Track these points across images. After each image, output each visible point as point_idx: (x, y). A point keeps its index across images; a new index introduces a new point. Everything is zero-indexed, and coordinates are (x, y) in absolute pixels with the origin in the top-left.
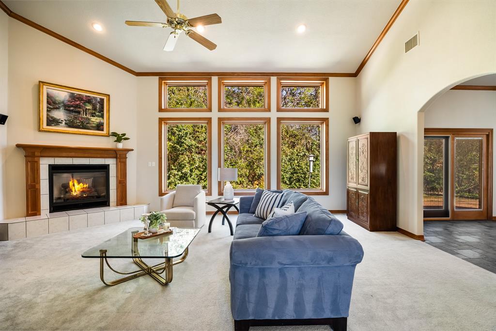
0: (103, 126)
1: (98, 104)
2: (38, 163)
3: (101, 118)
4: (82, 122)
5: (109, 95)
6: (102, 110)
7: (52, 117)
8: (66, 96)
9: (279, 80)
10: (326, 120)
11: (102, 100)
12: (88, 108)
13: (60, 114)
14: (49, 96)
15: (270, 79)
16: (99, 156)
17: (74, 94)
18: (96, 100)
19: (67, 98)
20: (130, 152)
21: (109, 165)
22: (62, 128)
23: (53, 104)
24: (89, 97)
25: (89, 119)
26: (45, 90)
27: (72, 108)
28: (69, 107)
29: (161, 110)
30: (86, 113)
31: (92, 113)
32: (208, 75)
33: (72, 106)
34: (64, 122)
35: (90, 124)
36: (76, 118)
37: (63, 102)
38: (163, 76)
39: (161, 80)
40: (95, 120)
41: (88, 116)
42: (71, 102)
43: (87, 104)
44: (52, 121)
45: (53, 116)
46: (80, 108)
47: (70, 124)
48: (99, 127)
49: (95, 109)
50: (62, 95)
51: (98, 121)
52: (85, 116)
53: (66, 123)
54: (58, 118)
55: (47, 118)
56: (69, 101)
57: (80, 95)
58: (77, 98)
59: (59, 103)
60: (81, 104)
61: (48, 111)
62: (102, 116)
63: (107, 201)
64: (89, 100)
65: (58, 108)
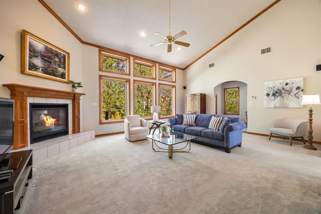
0: (65, 75)
1: (62, 59)
2: (26, 101)
3: (64, 69)
4: (52, 70)
5: (69, 54)
6: (64, 64)
7: (32, 63)
8: (42, 47)
9: (159, 65)
10: (174, 86)
11: (65, 56)
12: (56, 60)
13: (38, 62)
14: (30, 45)
15: (156, 64)
16: (64, 97)
17: (48, 47)
18: (61, 55)
19: (43, 49)
20: (82, 96)
21: (68, 104)
22: (39, 73)
23: (34, 53)
24: (57, 52)
25: (57, 69)
26: (28, 39)
27: (46, 58)
28: (44, 57)
29: (100, 70)
30: (55, 64)
31: (59, 65)
33: (46, 57)
34: (41, 69)
35: (57, 73)
36: (49, 66)
37: (40, 52)
38: (101, 48)
39: (100, 51)
40: (61, 70)
41: (57, 67)
42: (46, 53)
43: (56, 57)
44: (33, 67)
45: (33, 62)
46: (51, 59)
47: (45, 71)
48: (63, 76)
49: (60, 62)
50: (40, 47)
51: (62, 71)
52: (54, 66)
53: (42, 70)
54: (37, 64)
55: (29, 63)
56: (44, 52)
57: (51, 49)
58: (50, 51)
59: (38, 53)
60: (52, 56)
61: (29, 57)
62: (64, 68)
63: (67, 131)
64: (57, 55)
65: (37, 57)
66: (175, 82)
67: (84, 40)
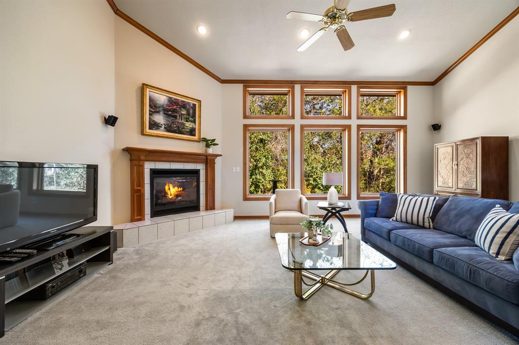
0: (195, 131)
1: (191, 110)
2: (142, 166)
3: (193, 124)
4: (178, 127)
5: (200, 101)
6: (194, 116)
7: (153, 121)
8: (165, 100)
9: (359, 88)
10: (404, 127)
11: (194, 105)
12: (183, 113)
13: (160, 119)
14: (151, 100)
15: (350, 88)
16: (193, 161)
17: (172, 98)
18: (190, 105)
19: (166, 102)
20: (218, 157)
21: (199, 170)
22: (161, 132)
23: (155, 107)
24: (184, 102)
25: (184, 124)
26: (148, 92)
27: (170, 113)
28: (168, 111)
29: (245, 117)
30: (182, 118)
31: (186, 118)
32: (291, 83)
33: (170, 111)
34: (163, 126)
35: (185, 129)
36: (173, 122)
37: (163, 106)
38: (247, 83)
39: (245, 87)
40: (189, 125)
41: (183, 121)
42: (169, 106)
43: (182, 109)
44: (154, 125)
45: (154, 119)
46: (176, 113)
47: (169, 129)
48: (192, 132)
49: (188, 114)
50: (162, 99)
51: (191, 126)
52: (180, 121)
53: (165, 128)
54: (159, 122)
55: (150, 122)
56: (167, 105)
57: (176, 99)
58: (174, 103)
59: (159, 107)
60: (178, 109)
61: (150, 114)
62: (194, 122)
63: (197, 206)
64: (184, 105)
65: (158, 112)
66: (405, 118)
67: (223, 78)
